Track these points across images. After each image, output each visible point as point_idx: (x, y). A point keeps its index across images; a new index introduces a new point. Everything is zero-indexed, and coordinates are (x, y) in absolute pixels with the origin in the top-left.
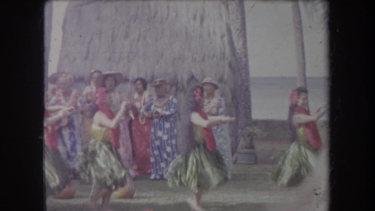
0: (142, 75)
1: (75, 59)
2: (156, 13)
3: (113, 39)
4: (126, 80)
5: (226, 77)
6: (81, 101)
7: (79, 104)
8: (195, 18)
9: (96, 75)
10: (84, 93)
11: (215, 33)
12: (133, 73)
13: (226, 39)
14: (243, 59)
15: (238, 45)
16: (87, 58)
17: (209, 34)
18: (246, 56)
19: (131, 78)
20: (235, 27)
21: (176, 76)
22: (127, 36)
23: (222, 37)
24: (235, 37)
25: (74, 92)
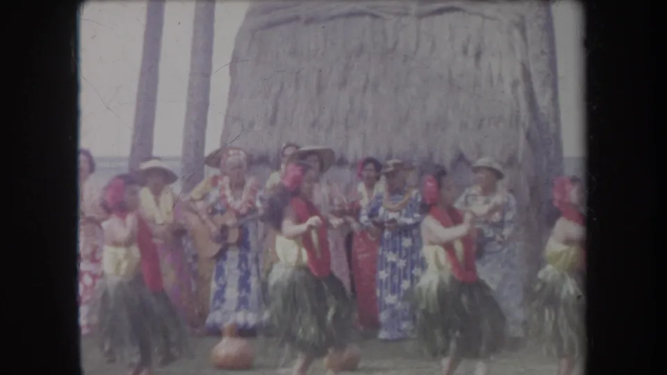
0: (371, 153)
1: (252, 125)
2: (396, 43)
3: (320, 88)
4: (342, 162)
5: (520, 157)
6: (262, 199)
7: (258, 204)
8: (465, 51)
9: (289, 151)
10: (269, 184)
11: (501, 78)
12: (355, 150)
13: (521, 90)
14: (552, 125)
15: (543, 101)
16: (273, 121)
17: (491, 81)
18: (557, 119)
19: (350, 157)
20: (538, 68)
21: (431, 156)
22: (343, 83)
23: (514, 85)
24: (537, 85)
25: (250, 182)
